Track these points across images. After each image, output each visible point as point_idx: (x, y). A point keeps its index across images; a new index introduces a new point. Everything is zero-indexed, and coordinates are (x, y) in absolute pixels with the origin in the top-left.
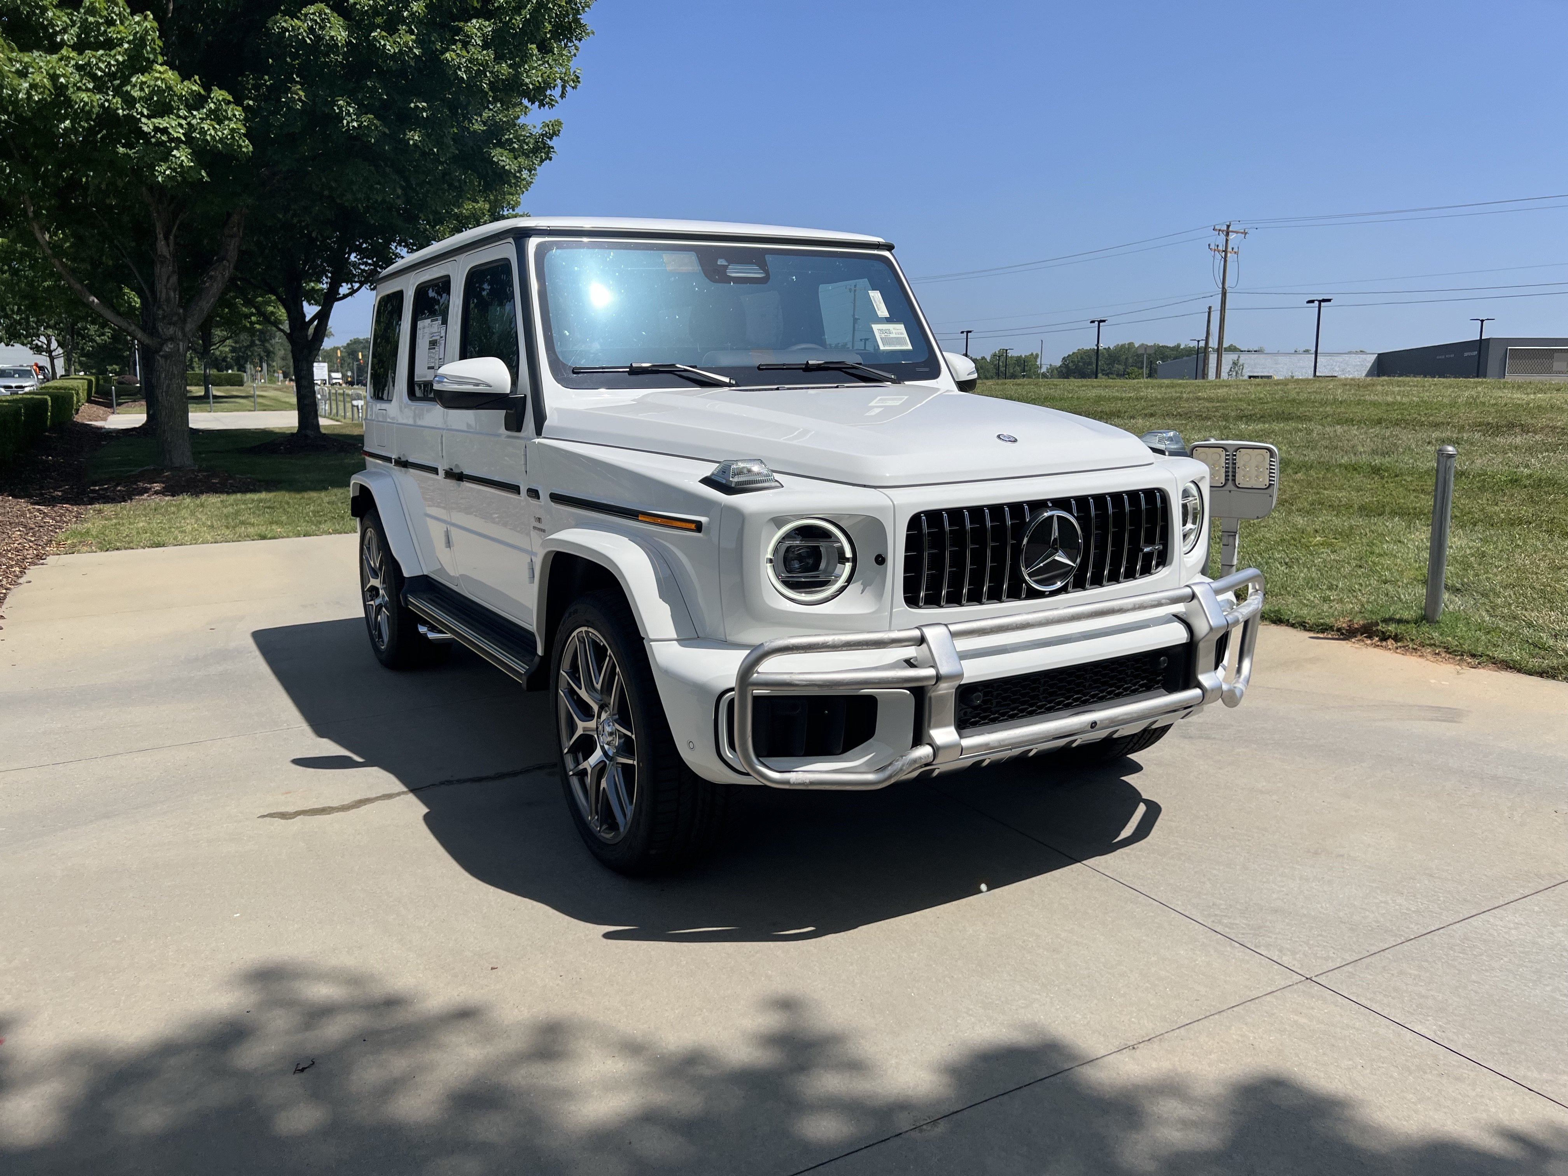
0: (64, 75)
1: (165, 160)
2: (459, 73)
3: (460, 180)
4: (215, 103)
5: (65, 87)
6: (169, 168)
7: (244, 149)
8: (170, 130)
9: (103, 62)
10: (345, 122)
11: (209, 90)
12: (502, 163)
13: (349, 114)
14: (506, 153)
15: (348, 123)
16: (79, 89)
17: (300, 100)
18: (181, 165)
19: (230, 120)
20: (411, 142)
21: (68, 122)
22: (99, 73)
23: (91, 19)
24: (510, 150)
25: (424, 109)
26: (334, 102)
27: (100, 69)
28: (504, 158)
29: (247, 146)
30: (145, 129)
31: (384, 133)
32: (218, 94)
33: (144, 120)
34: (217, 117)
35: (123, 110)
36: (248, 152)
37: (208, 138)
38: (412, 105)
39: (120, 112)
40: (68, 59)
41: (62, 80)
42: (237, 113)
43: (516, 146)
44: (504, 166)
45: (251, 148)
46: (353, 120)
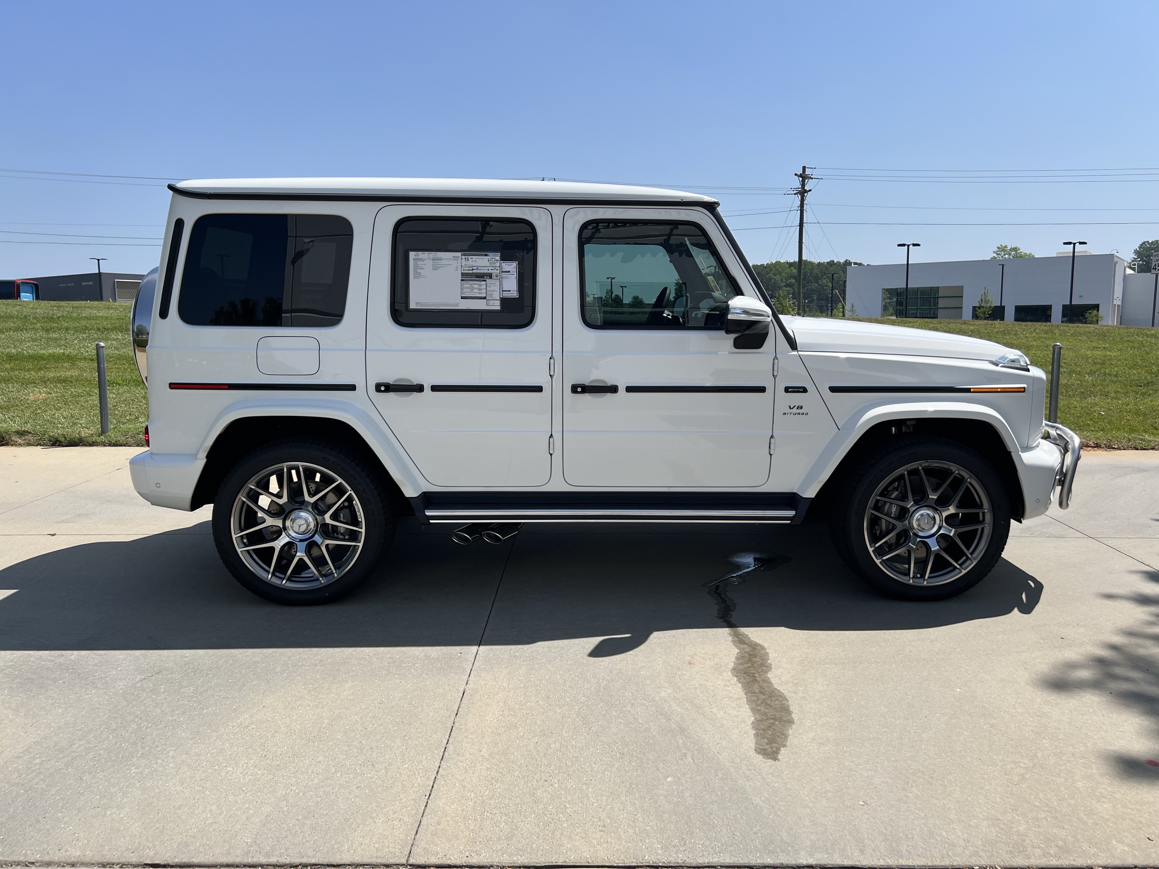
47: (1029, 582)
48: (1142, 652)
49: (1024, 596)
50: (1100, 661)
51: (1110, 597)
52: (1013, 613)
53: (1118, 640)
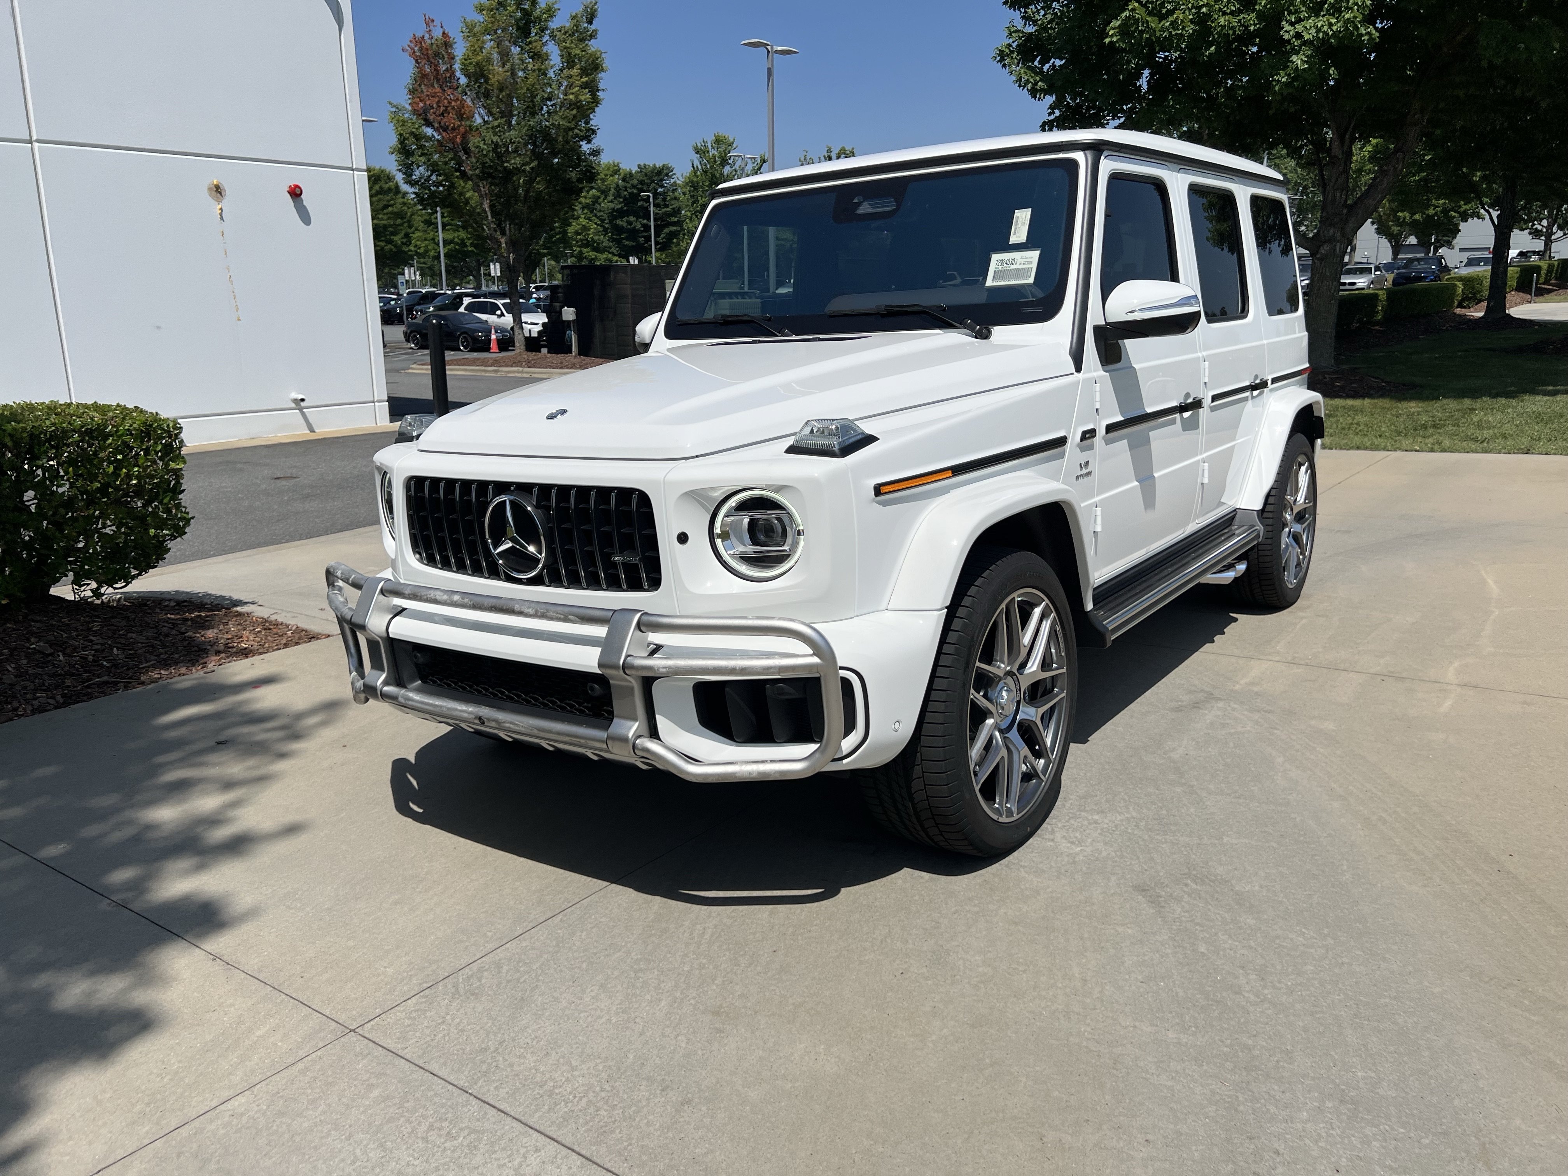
1: (1285, 67)
6: (1286, 75)
8: (1302, 34)
16: (1224, 13)
18: (1297, 67)
19: (1347, 10)
21: (1213, 48)
30: (1286, 37)
33: (1289, 28)
34: (1335, 10)
35: (1255, 25)
37: (1323, 35)
39: (1252, 27)
41: (1204, 10)
47: (421, 811)
48: (251, 762)
49: (415, 783)
50: (296, 736)
51: (292, 830)
52: (414, 755)
53: (281, 766)
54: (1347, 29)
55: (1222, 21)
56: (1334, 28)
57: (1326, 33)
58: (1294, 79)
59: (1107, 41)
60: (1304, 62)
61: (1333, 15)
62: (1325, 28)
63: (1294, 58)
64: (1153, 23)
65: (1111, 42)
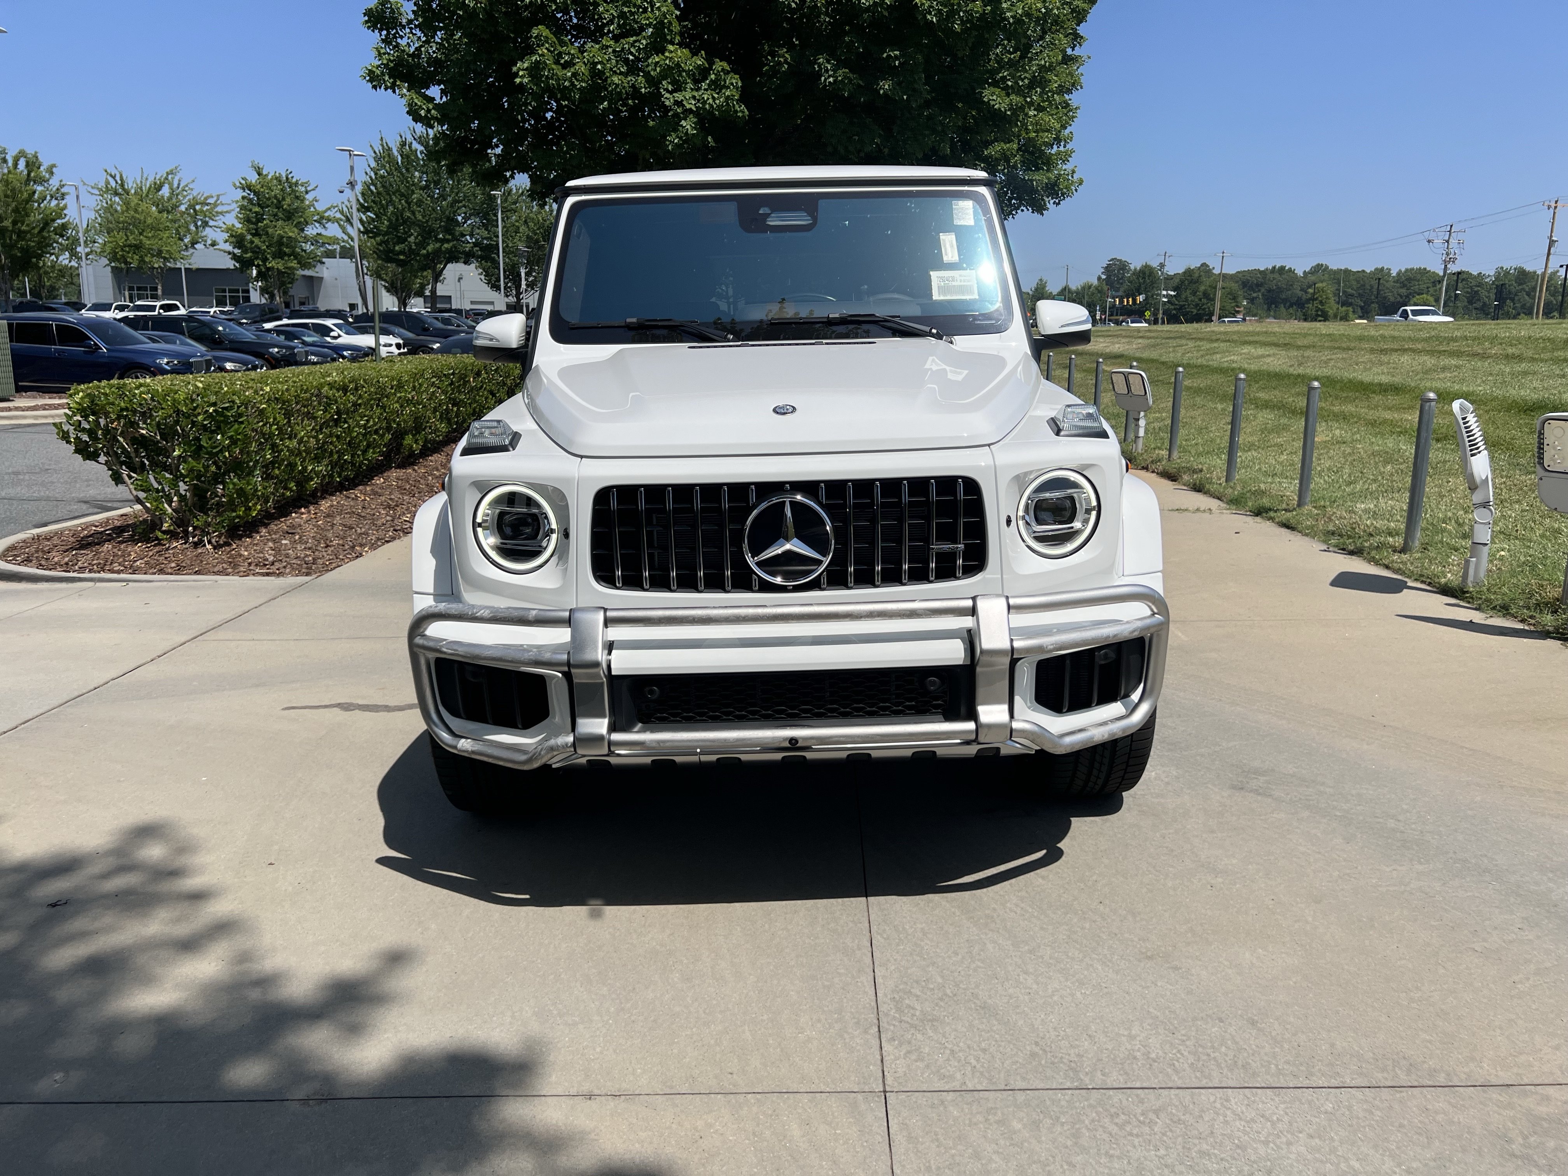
0: (599, 63)
1: (675, 130)
2: (929, 17)
3: (942, 124)
4: (716, 75)
5: (601, 73)
6: (677, 137)
7: (740, 114)
8: (685, 103)
9: (635, 47)
10: (823, 78)
11: (711, 63)
12: (992, 103)
13: (827, 71)
14: (997, 91)
15: (825, 79)
16: (615, 72)
17: (786, 62)
18: (687, 132)
19: (728, 87)
20: (881, 92)
21: (606, 103)
22: (631, 57)
23: (626, 9)
24: (1003, 89)
25: (896, 57)
26: (815, 62)
27: (631, 53)
28: (995, 97)
29: (742, 110)
30: (667, 103)
31: (859, 86)
32: (720, 65)
33: (667, 95)
34: (717, 86)
35: (646, 88)
36: (744, 116)
37: (707, 106)
38: (885, 55)
39: (643, 90)
40: (607, 47)
41: (599, 67)
42: (734, 81)
43: (1010, 83)
44: (994, 106)
45: (747, 113)
46: (829, 76)
54: (728, 104)
55: (616, 79)
56: (717, 102)
57: (711, 106)
58: (685, 142)
59: (518, 80)
60: (693, 128)
61: (714, 90)
62: (711, 101)
63: (683, 123)
64: (560, 72)
65: (521, 83)
